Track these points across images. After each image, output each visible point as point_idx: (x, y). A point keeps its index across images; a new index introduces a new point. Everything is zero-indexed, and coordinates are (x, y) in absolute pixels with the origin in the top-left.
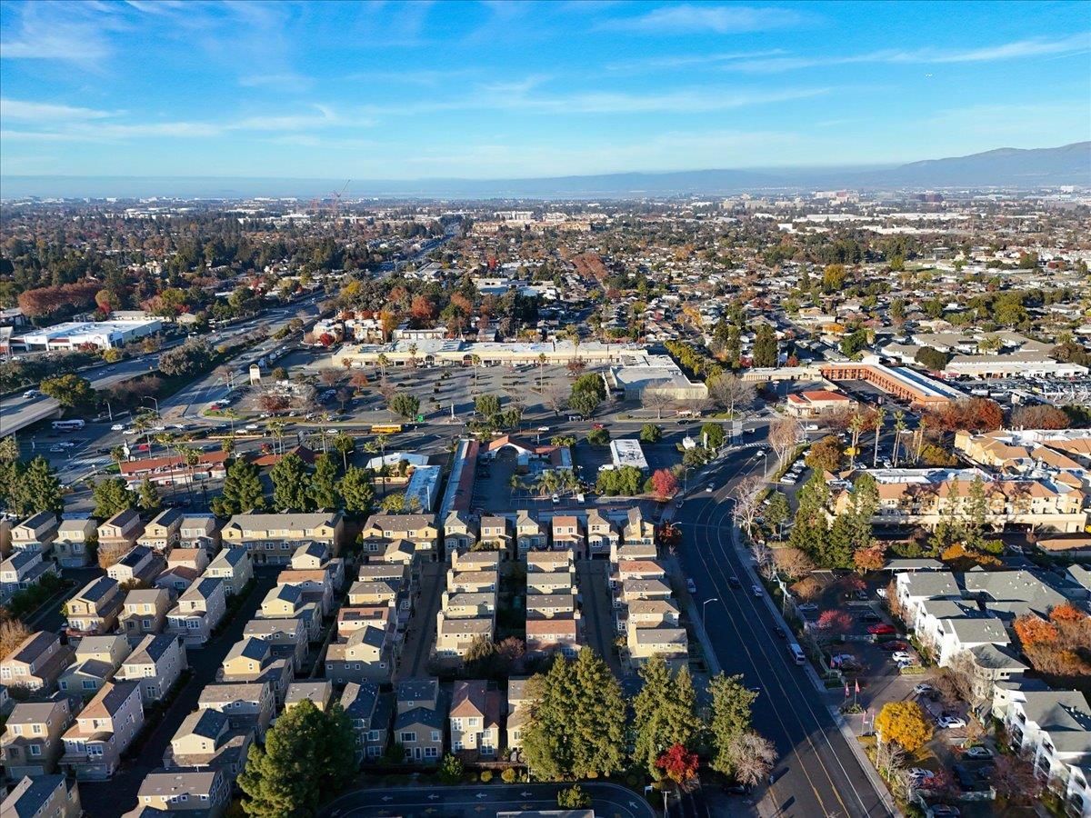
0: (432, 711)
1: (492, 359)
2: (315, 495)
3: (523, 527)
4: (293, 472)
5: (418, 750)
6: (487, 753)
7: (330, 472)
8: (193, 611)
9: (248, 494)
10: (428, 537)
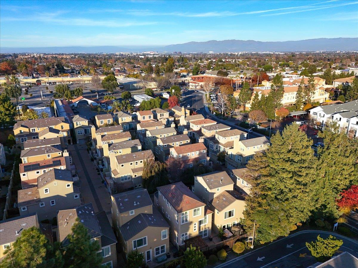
5: (148, 252)
6: (203, 237)
10: (63, 129)
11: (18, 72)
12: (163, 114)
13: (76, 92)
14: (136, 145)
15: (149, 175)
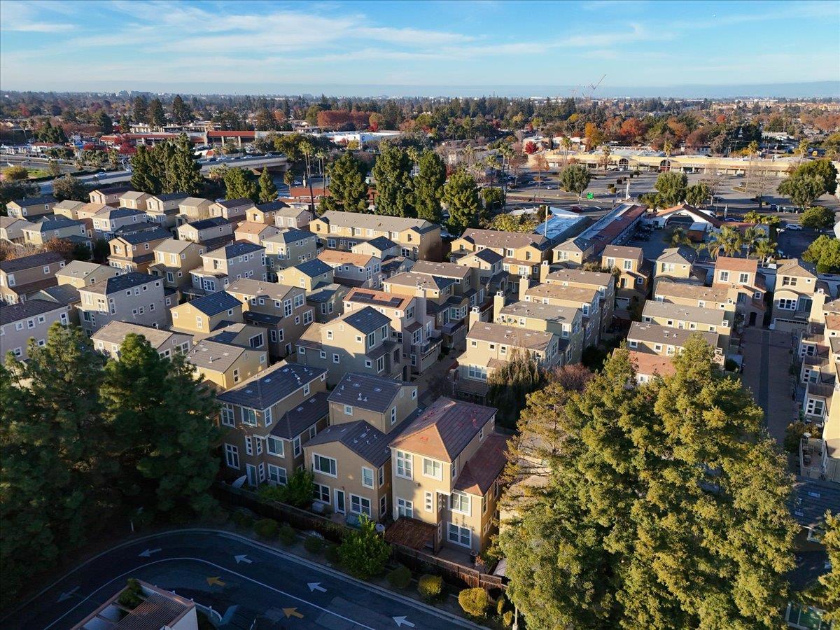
0: (379, 433)
1: (693, 167)
2: (414, 202)
3: (667, 266)
4: (394, 169)
5: (340, 494)
6: (459, 543)
8: (215, 271)
9: (350, 194)
10: (530, 260)
11: (644, 140)
12: (794, 279)
13: (691, 194)
14: (560, 318)
15: (500, 381)
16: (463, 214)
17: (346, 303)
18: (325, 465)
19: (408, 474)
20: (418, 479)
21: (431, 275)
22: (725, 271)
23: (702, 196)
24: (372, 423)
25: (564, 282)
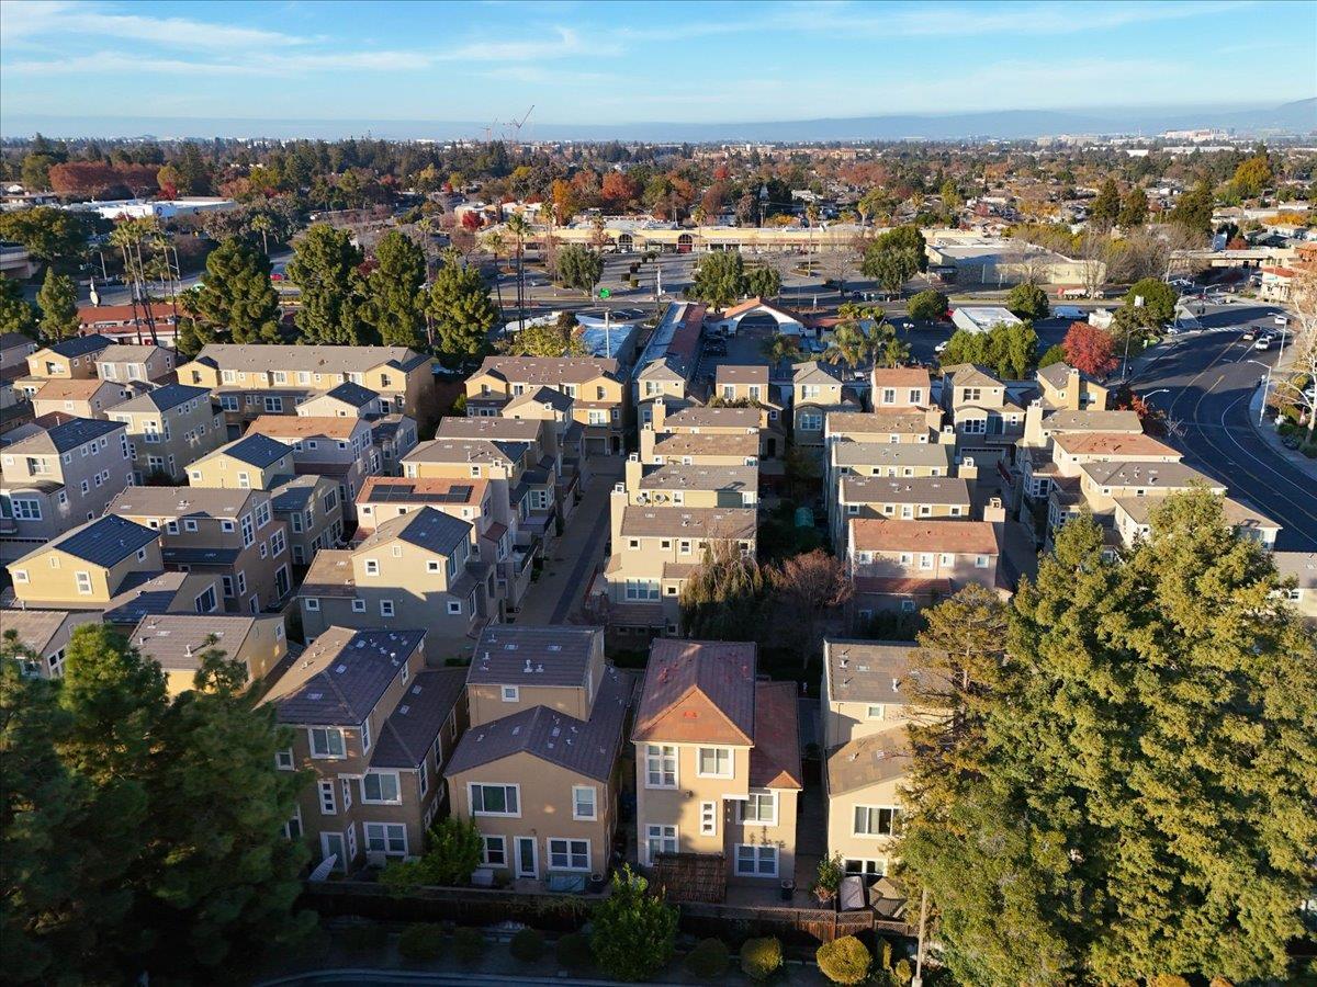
0: (577, 722)
1: (722, 243)
2: (375, 318)
3: (808, 390)
5: (526, 844)
6: (757, 873)
7: (406, 268)
8: (33, 480)
10: (603, 400)
11: (644, 205)
12: (977, 391)
13: (757, 282)
14: (737, 484)
15: (702, 598)
16: (468, 333)
17: (360, 507)
18: (494, 798)
19: (669, 779)
20: (688, 785)
21: (489, 440)
22: (890, 389)
23: (772, 285)
24: (560, 706)
25: (692, 429)
